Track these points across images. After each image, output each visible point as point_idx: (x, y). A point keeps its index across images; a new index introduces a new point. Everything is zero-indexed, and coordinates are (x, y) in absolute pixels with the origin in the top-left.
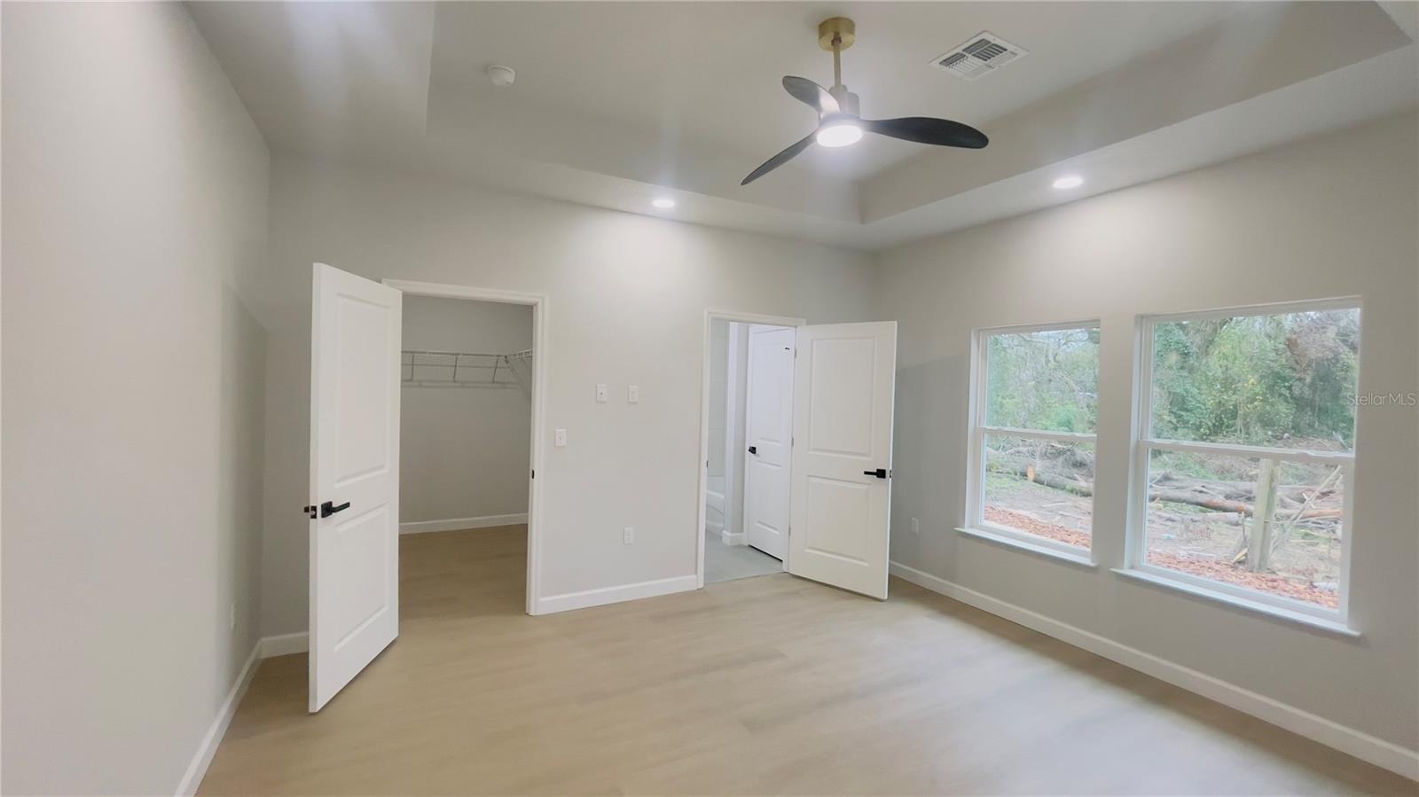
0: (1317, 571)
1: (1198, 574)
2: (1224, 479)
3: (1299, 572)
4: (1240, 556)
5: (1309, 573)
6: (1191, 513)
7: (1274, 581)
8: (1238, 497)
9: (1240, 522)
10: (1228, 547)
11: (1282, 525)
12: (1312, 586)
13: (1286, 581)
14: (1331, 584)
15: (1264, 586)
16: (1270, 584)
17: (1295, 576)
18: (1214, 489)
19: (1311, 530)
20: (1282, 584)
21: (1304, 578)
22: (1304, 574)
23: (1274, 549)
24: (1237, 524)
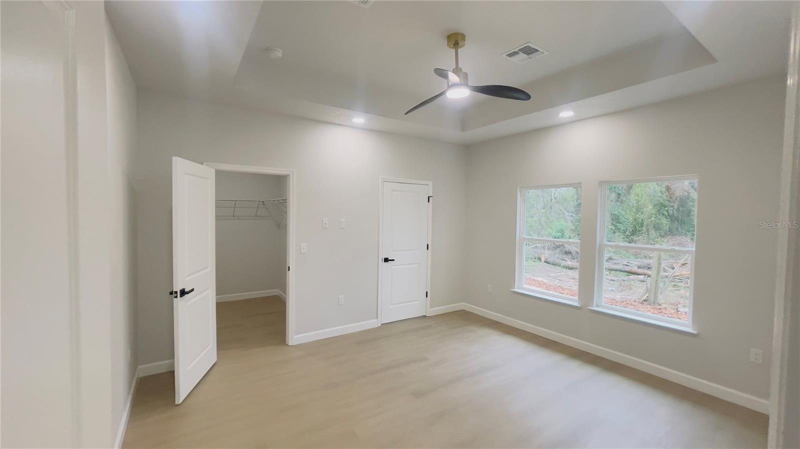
0: (679, 303)
1: (626, 307)
2: (637, 258)
3: (671, 304)
4: (645, 298)
5: (676, 304)
6: (623, 276)
7: (660, 309)
8: (644, 267)
9: (645, 280)
10: (639, 293)
11: (664, 281)
12: (678, 311)
13: (665, 309)
14: (686, 309)
15: (656, 311)
16: (658, 311)
17: (670, 306)
18: (633, 264)
19: (677, 283)
20: (664, 311)
21: (674, 307)
22: (674, 305)
23: (661, 293)
24: (643, 281)
